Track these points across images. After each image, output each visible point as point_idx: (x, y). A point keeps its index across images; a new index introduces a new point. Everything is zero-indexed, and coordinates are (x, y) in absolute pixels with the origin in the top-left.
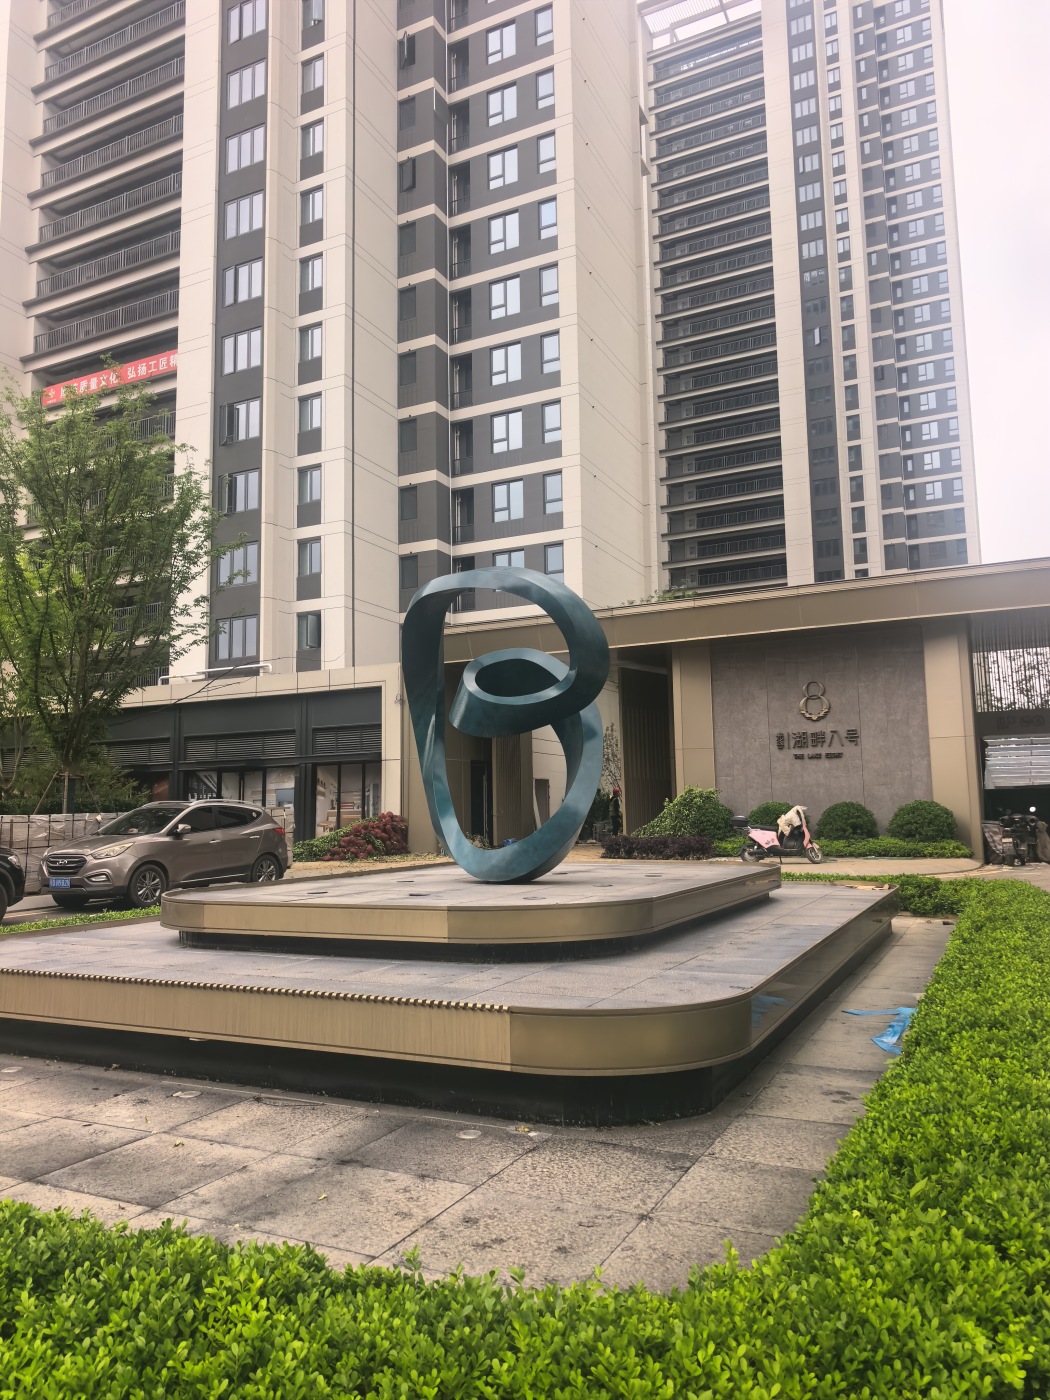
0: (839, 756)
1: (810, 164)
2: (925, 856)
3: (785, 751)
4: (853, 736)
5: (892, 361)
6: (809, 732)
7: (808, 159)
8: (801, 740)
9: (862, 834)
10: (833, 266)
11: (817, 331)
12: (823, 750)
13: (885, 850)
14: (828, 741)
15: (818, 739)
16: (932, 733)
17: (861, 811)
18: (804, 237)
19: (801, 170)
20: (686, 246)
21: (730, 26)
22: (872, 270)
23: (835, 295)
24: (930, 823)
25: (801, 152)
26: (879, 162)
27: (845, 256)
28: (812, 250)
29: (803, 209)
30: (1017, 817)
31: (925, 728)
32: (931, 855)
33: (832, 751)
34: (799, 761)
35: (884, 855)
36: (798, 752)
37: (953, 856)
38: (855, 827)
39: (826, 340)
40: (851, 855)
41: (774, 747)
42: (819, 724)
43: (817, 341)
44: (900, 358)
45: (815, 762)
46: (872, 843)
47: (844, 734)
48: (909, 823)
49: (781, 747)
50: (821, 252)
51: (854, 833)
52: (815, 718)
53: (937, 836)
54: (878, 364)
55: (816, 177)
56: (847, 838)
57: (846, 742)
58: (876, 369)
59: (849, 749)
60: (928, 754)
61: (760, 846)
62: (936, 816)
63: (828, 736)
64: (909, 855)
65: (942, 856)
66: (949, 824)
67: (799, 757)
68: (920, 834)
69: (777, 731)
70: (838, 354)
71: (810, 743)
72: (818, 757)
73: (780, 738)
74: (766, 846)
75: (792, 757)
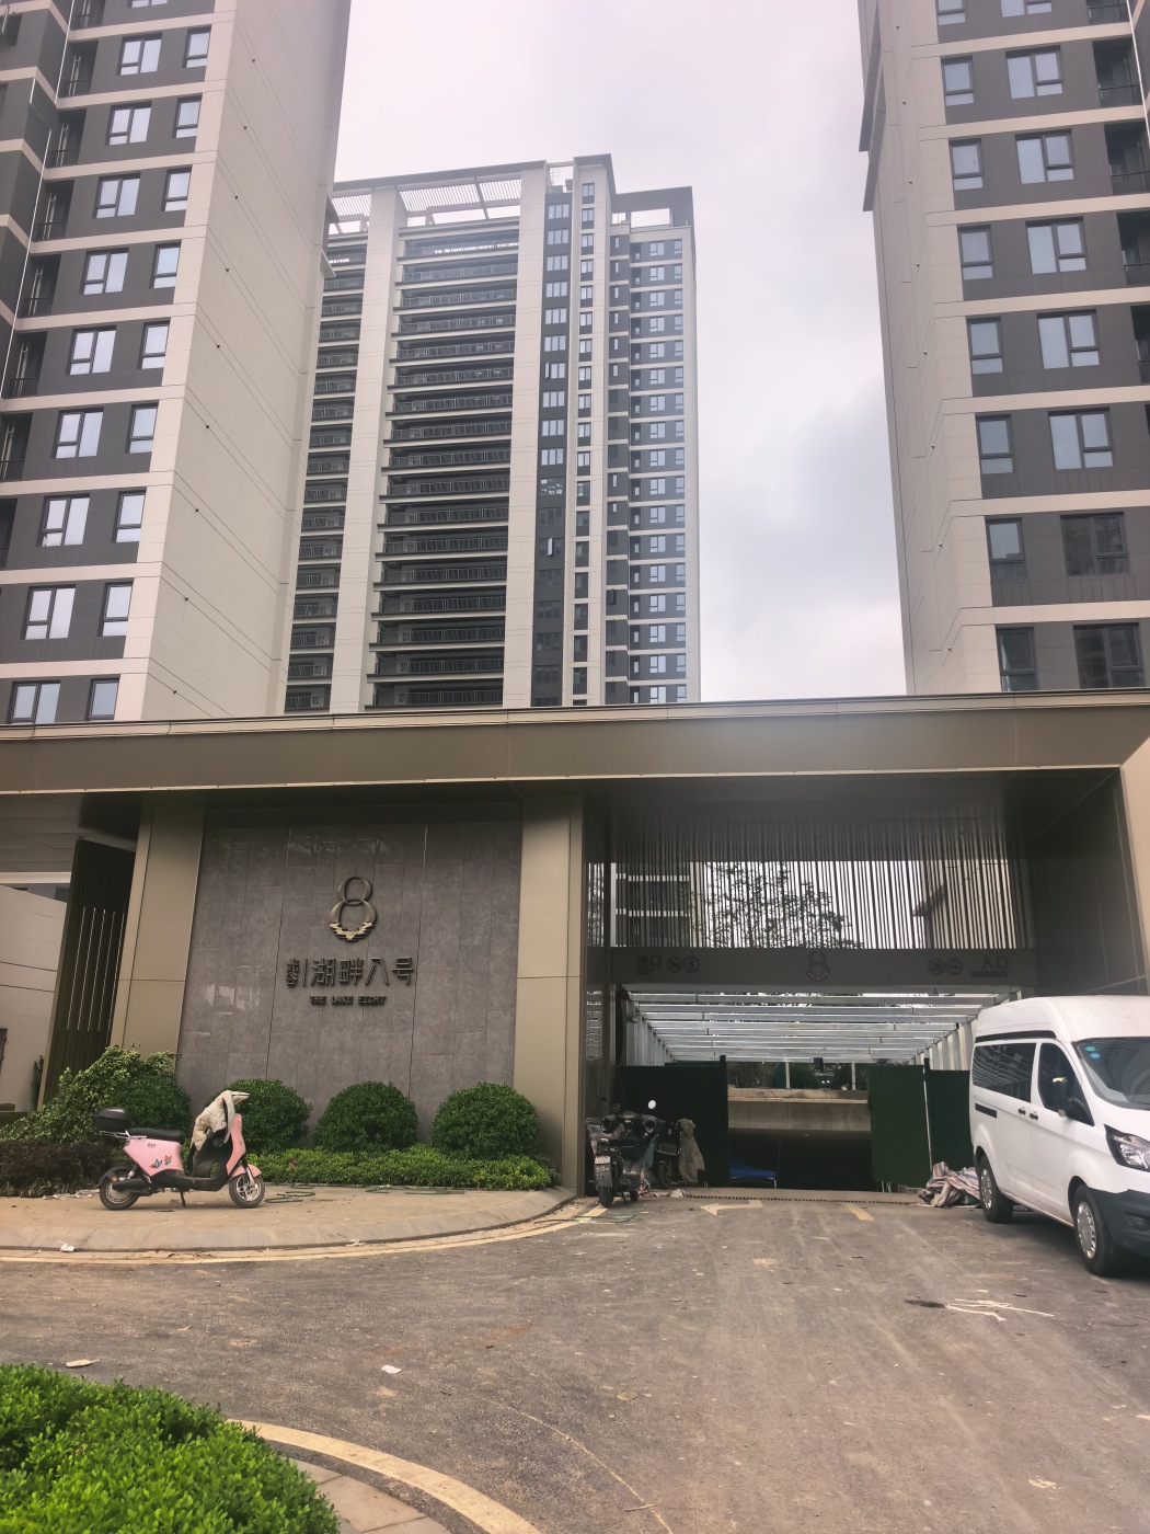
0: (379, 1002)
1: (557, 371)
2: (473, 1186)
3: (299, 990)
4: (405, 970)
5: (624, 587)
6: (339, 960)
7: (554, 367)
8: (326, 974)
9: (384, 1141)
10: (572, 478)
11: (550, 541)
12: (356, 991)
13: (410, 1174)
14: (366, 976)
15: (352, 972)
16: (522, 970)
17: (392, 1097)
18: (545, 443)
19: (547, 376)
20: (421, 430)
21: (488, 223)
22: (611, 491)
23: (571, 509)
24: (489, 1125)
25: (548, 358)
26: (626, 386)
27: (584, 470)
28: (551, 457)
29: (546, 414)
30: (628, 1117)
31: (513, 963)
32: (483, 1185)
33: (373, 993)
34: (318, 1008)
35: (410, 1183)
36: (317, 992)
37: (518, 1186)
38: (373, 1129)
39: (559, 552)
40: (354, 1181)
41: (282, 982)
42: (356, 947)
43: (550, 552)
44: (634, 586)
45: (341, 1010)
46: (394, 1159)
47: (391, 965)
48: (456, 1124)
49: (292, 984)
50: (560, 461)
51: (371, 1139)
52: (350, 936)
53: (499, 1148)
54: (611, 587)
55: (561, 385)
56: (355, 1148)
57: (393, 978)
58: (608, 592)
59: (395, 992)
60: (514, 1005)
61: (139, 1172)
62: (502, 1113)
63: (367, 968)
64: (448, 1184)
65: (499, 1186)
66: (521, 1128)
67: (318, 1002)
68: (472, 1144)
69: (289, 957)
70: (570, 570)
71: (338, 979)
72: (346, 1002)
73: (294, 967)
74: (152, 1172)
75: (307, 1001)
